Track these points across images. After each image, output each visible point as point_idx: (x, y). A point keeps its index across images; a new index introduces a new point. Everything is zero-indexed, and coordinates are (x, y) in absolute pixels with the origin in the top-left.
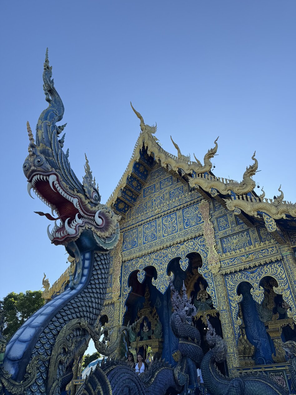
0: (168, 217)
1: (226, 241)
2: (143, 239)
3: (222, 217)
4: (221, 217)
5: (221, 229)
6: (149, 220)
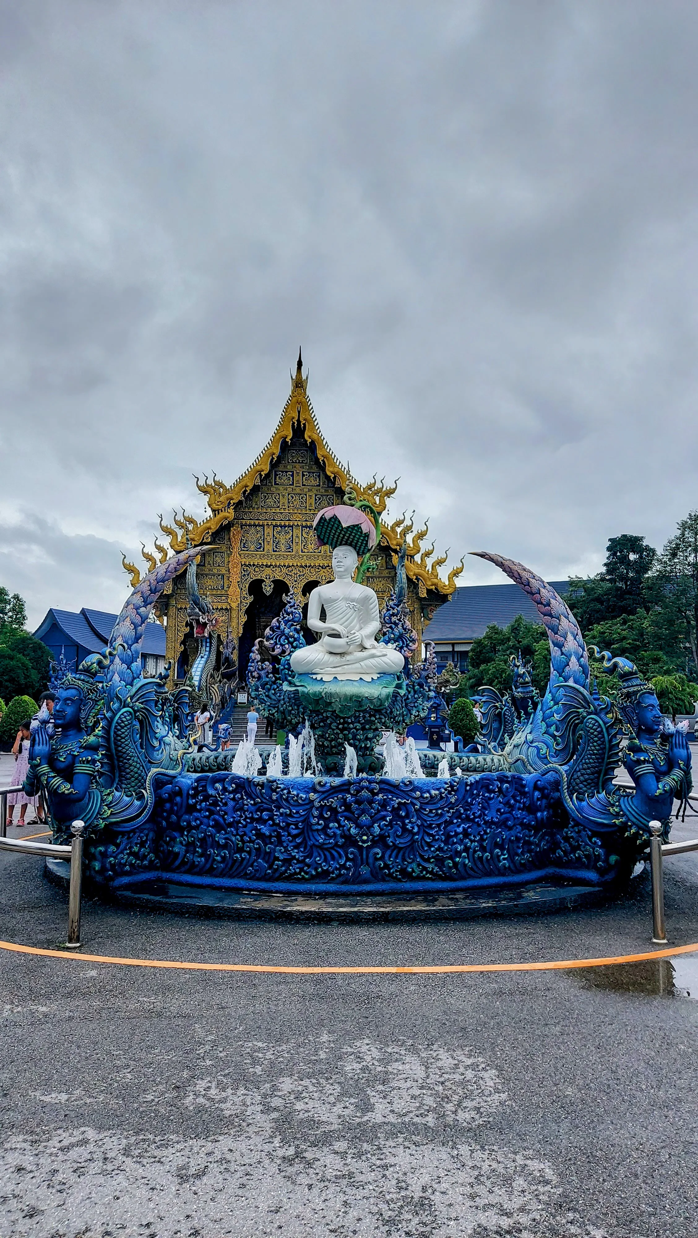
0: (310, 529)
2: (273, 545)
6: (283, 524)
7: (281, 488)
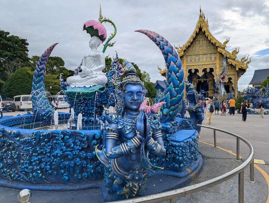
0: (204, 55)
2: (194, 60)
4: (222, 60)
6: (197, 54)
7: (196, 45)
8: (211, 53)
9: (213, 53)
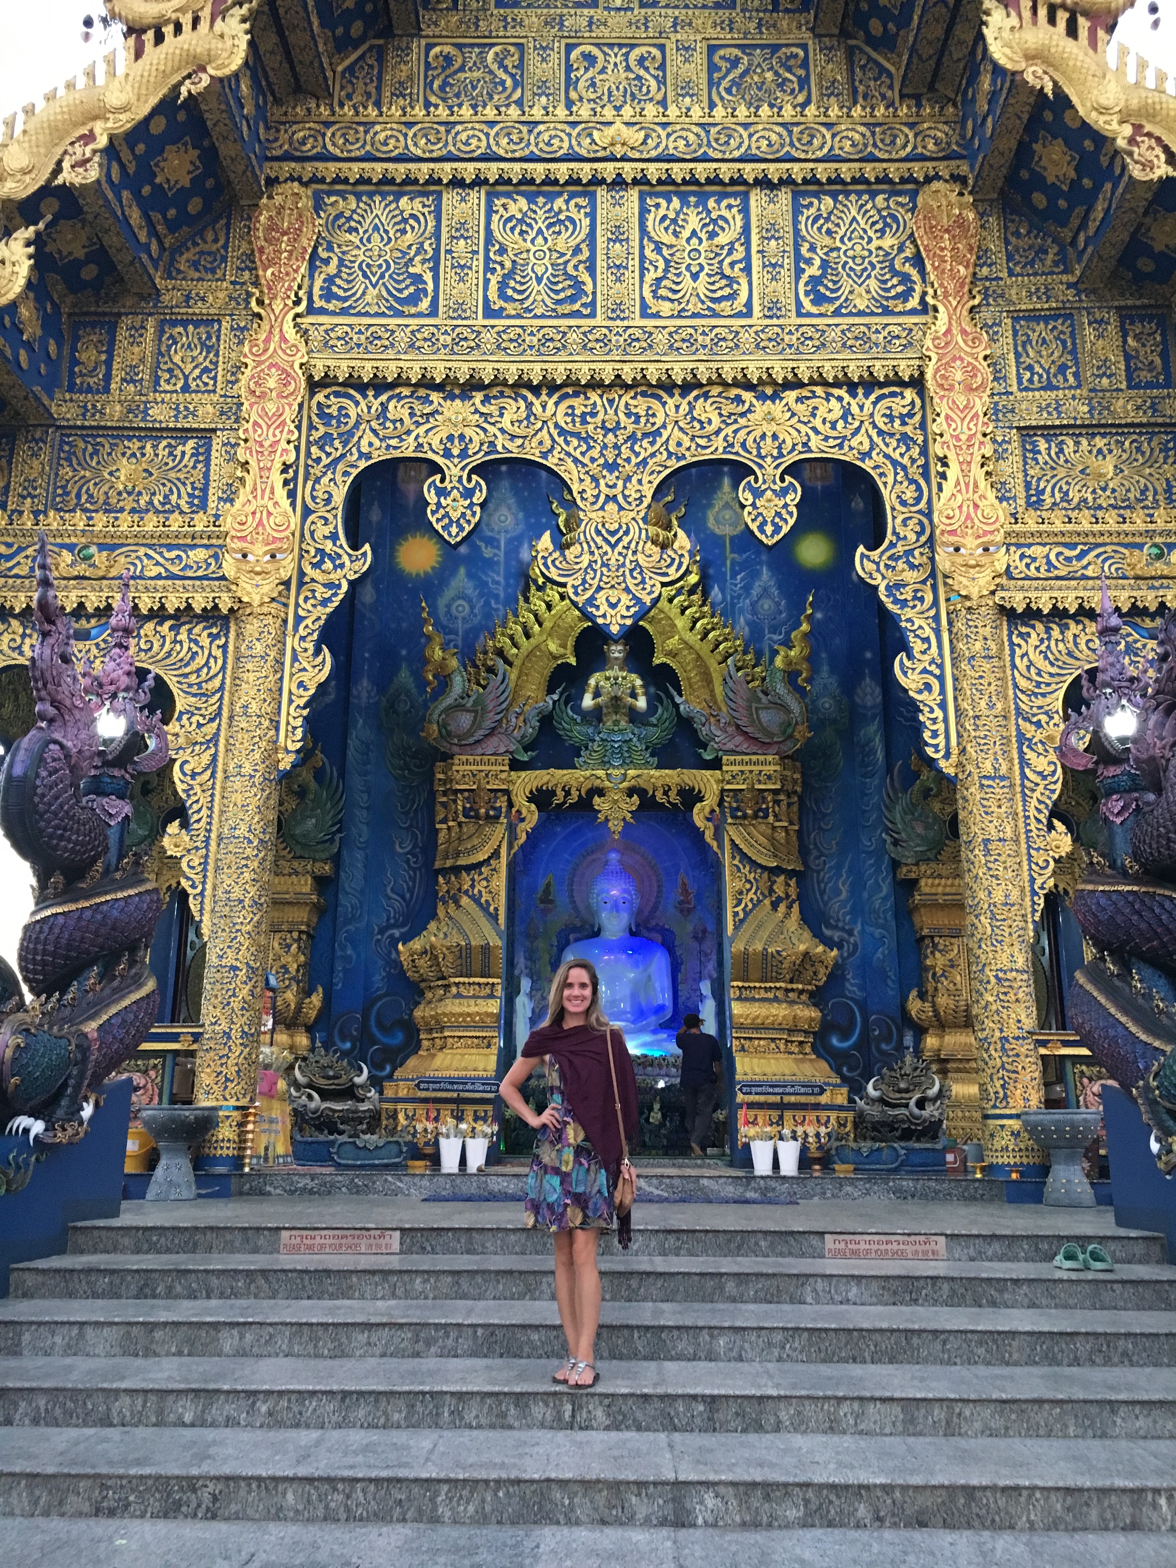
0: (685, 203)
1: (1049, 449)
2: (487, 282)
3: (1046, 319)
4: (1037, 319)
5: (1031, 381)
6: (539, 170)
7: (529, 17)
8: (823, 171)
9: (846, 171)
